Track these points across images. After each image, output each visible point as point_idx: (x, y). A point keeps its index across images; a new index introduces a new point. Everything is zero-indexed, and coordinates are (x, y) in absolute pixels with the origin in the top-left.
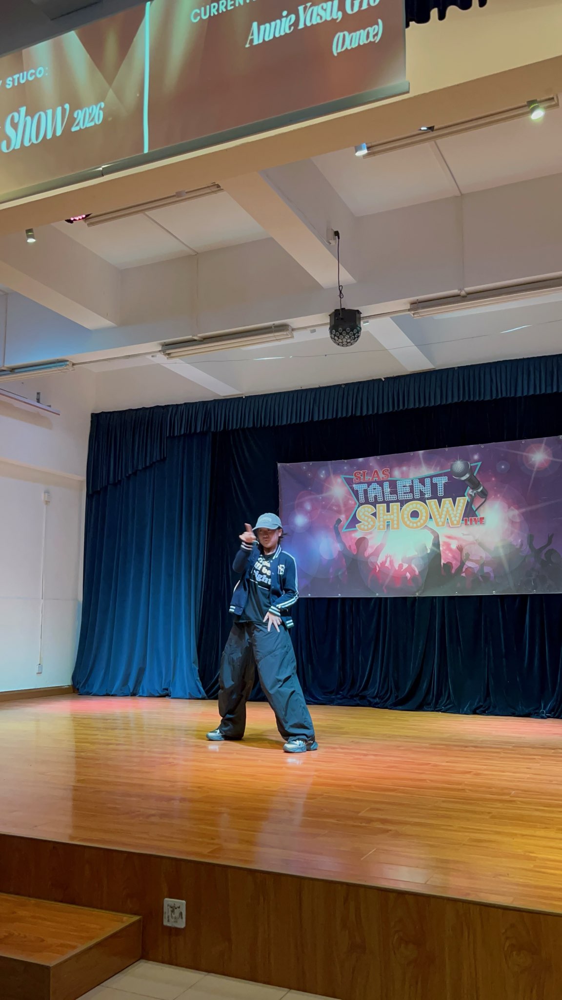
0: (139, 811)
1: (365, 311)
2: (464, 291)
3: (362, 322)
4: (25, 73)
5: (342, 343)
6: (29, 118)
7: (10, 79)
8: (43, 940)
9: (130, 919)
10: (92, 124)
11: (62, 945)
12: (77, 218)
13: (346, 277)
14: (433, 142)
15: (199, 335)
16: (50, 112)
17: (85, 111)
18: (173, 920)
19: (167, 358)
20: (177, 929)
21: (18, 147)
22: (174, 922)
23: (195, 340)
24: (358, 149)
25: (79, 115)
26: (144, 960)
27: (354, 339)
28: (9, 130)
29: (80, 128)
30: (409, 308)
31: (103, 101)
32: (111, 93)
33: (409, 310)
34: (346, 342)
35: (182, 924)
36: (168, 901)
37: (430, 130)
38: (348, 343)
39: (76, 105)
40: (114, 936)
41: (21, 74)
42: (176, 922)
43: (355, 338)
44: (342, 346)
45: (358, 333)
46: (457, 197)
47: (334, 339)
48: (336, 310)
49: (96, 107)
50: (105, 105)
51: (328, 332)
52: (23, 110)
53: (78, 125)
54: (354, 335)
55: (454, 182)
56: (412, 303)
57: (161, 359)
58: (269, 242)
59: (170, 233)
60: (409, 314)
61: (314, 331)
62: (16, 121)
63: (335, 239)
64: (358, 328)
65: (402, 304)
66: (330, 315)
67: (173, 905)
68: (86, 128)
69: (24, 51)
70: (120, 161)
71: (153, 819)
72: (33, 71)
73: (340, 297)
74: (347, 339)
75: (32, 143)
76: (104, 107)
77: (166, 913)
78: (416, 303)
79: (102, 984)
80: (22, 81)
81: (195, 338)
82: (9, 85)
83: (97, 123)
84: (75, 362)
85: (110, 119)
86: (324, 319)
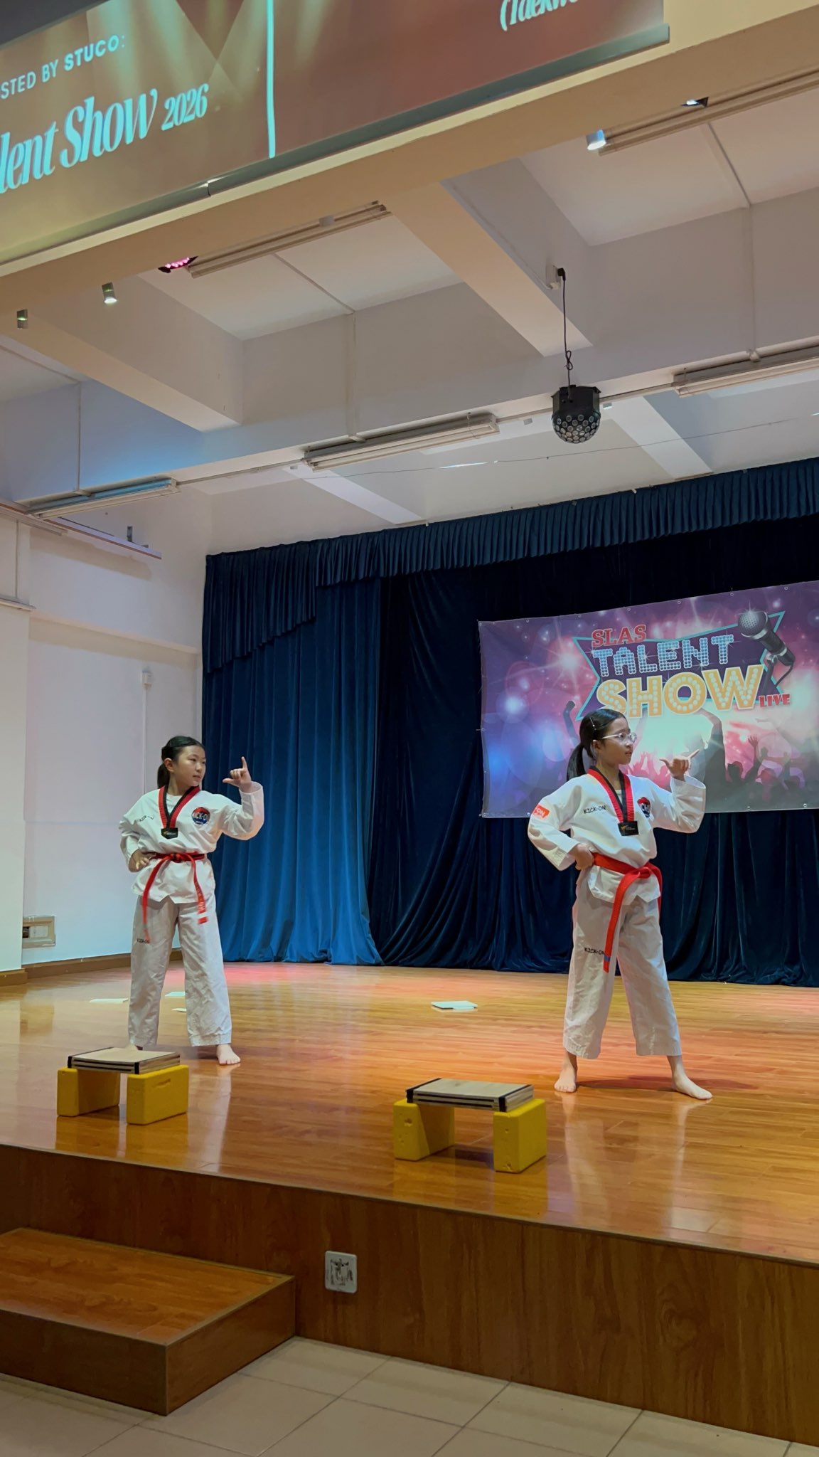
0: (286, 1126)
1: (606, 388)
2: (756, 352)
3: (601, 406)
4: (92, 46)
5: (572, 437)
6: (99, 114)
7: (71, 56)
8: (155, 1309)
9: (277, 1280)
10: (192, 117)
11: (182, 1316)
12: (176, 265)
13: (577, 339)
14: (705, 126)
15: (357, 434)
16: (129, 103)
17: (181, 98)
18: (340, 1282)
19: (313, 470)
20: (345, 1295)
21: (84, 158)
22: (341, 1284)
23: (353, 442)
24: (591, 139)
25: (172, 104)
26: (298, 1338)
27: (590, 432)
28: (71, 134)
29: (174, 125)
30: (672, 381)
31: (206, 81)
32: (218, 69)
33: (672, 385)
34: (578, 435)
35: (351, 1287)
36: (331, 1256)
37: (701, 106)
38: (580, 437)
39: (168, 91)
40: (255, 1303)
41: (86, 48)
42: (343, 1284)
43: (592, 429)
44: (573, 442)
45: (597, 419)
46: (743, 209)
47: (559, 431)
48: (562, 389)
49: (197, 92)
50: (209, 88)
51: (551, 422)
52: (90, 102)
53: (170, 120)
54: (590, 424)
55: (739, 187)
56: (678, 374)
57: (304, 471)
58: (460, 292)
59: (312, 281)
60: (673, 391)
61: (530, 421)
62: (80, 119)
63: (558, 281)
64: (596, 415)
65: (662, 376)
66: (552, 397)
67: (338, 1260)
68: (183, 124)
69: (90, 13)
70: (236, 171)
71: (308, 1138)
72: (102, 42)
73: (568, 368)
74: (579, 432)
75: (106, 152)
76: (208, 92)
77: (328, 1271)
78: (683, 374)
79: (239, 1372)
80: (88, 59)
81: (354, 438)
82: (69, 65)
83: (199, 116)
84: (180, 480)
85: (218, 109)
86: (546, 402)
